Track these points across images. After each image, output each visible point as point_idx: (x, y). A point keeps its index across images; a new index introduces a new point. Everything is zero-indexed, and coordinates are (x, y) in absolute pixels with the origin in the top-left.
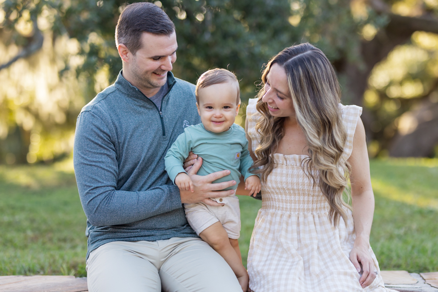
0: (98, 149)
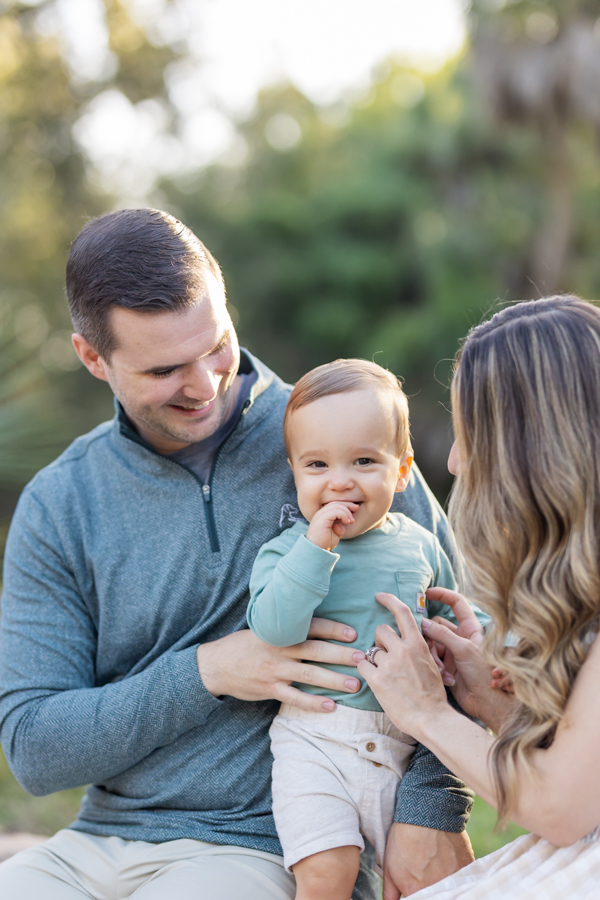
0: (31, 589)
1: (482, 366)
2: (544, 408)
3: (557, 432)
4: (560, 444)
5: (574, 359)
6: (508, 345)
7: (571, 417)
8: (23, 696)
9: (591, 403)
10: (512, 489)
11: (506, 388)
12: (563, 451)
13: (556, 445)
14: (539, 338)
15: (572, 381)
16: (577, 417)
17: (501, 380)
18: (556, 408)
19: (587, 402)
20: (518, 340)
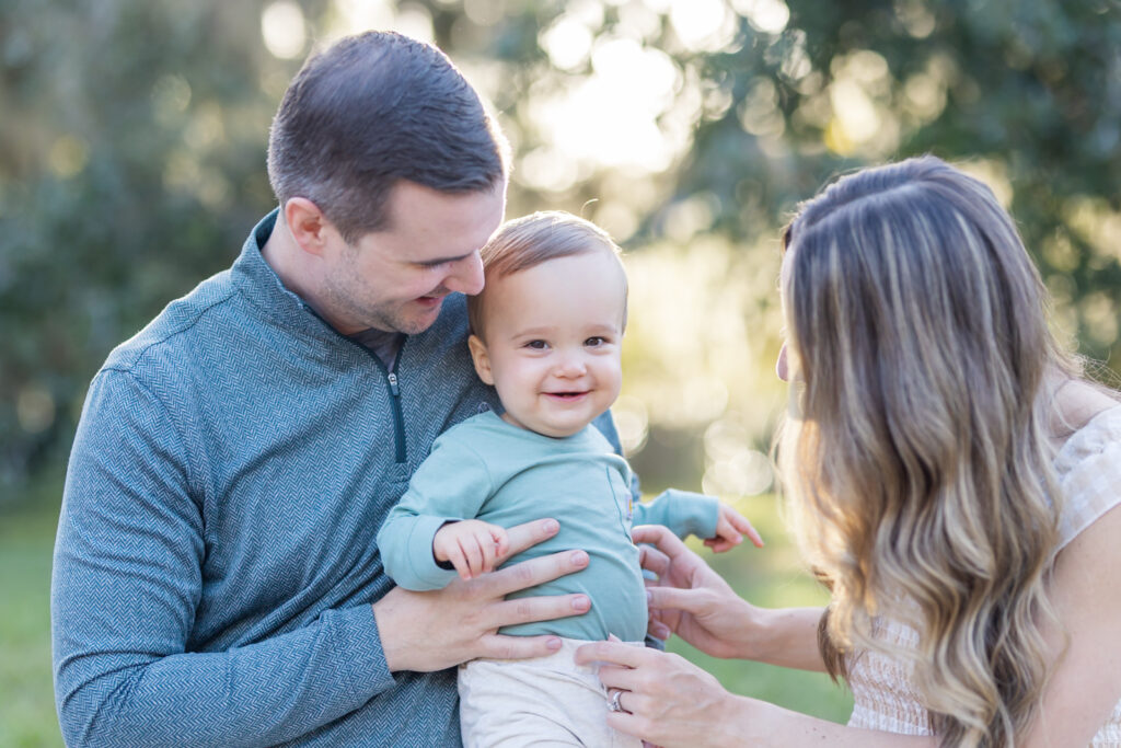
1: (821, 267)
2: (901, 324)
3: (919, 356)
4: (925, 373)
5: (939, 260)
6: (853, 242)
7: (937, 336)
8: (116, 662)
9: (961, 317)
10: (865, 430)
11: (854, 298)
12: (928, 383)
13: (919, 375)
14: (893, 232)
15: (936, 288)
16: (945, 336)
17: (847, 288)
18: (919, 326)
19: (955, 314)
20: (866, 234)
